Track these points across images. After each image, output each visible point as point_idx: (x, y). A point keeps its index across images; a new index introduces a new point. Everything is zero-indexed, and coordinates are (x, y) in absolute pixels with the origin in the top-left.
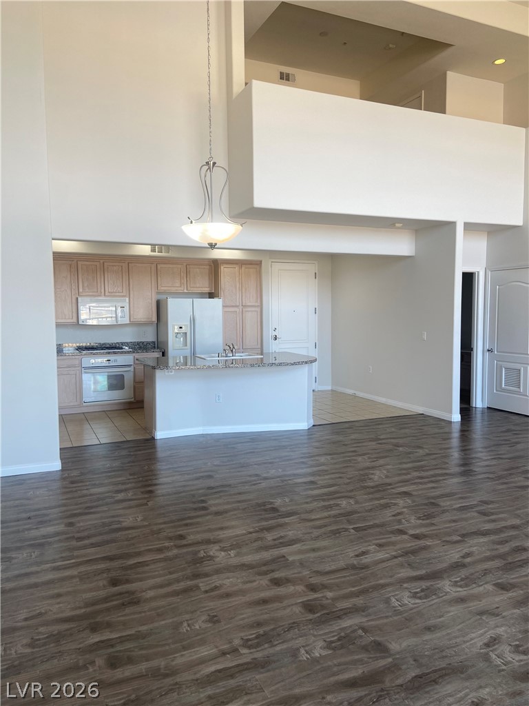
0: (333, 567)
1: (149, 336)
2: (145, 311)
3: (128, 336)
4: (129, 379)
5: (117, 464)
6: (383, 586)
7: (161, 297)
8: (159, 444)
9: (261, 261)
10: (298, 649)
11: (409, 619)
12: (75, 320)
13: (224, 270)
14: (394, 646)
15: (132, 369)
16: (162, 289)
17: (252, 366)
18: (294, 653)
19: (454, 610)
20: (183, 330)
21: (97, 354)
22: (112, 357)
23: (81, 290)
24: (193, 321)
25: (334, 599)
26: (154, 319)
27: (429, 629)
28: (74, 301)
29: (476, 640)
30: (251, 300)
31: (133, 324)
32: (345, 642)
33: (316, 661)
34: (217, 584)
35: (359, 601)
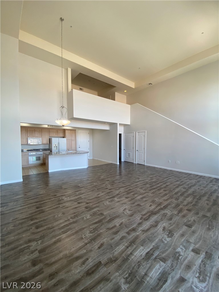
0: (92, 198)
1: (47, 147)
2: (46, 141)
3: (41, 147)
4: (42, 158)
5: (38, 179)
6: (103, 201)
7: (50, 138)
8: (49, 173)
9: (76, 130)
10: (84, 217)
11: (108, 207)
12: (27, 143)
13: (66, 131)
14: (105, 213)
15: (42, 155)
16: (50, 136)
17: (74, 154)
18: (83, 218)
19: (117, 204)
20: (56, 146)
21: (33, 152)
22: (37, 152)
23: (28, 136)
24: (59, 143)
25: (92, 205)
26: (49, 143)
27: (112, 209)
28: (27, 138)
29: (122, 209)
30: (73, 138)
31: (42, 144)
32: (94, 214)
33: (88, 219)
34: (64, 205)
35: (97, 205)
